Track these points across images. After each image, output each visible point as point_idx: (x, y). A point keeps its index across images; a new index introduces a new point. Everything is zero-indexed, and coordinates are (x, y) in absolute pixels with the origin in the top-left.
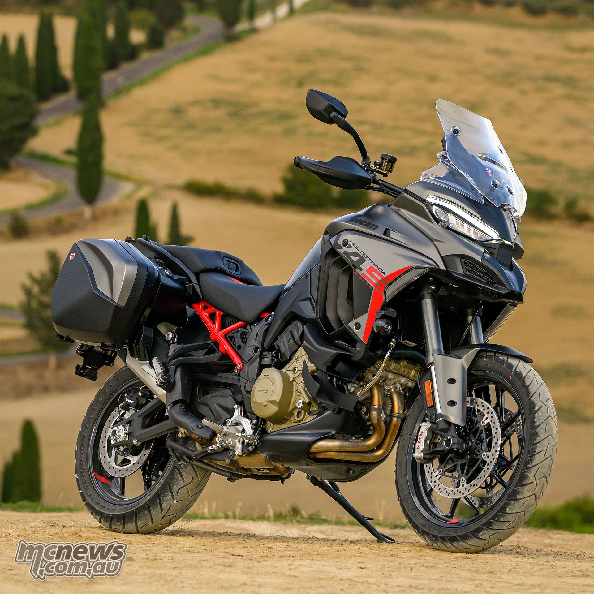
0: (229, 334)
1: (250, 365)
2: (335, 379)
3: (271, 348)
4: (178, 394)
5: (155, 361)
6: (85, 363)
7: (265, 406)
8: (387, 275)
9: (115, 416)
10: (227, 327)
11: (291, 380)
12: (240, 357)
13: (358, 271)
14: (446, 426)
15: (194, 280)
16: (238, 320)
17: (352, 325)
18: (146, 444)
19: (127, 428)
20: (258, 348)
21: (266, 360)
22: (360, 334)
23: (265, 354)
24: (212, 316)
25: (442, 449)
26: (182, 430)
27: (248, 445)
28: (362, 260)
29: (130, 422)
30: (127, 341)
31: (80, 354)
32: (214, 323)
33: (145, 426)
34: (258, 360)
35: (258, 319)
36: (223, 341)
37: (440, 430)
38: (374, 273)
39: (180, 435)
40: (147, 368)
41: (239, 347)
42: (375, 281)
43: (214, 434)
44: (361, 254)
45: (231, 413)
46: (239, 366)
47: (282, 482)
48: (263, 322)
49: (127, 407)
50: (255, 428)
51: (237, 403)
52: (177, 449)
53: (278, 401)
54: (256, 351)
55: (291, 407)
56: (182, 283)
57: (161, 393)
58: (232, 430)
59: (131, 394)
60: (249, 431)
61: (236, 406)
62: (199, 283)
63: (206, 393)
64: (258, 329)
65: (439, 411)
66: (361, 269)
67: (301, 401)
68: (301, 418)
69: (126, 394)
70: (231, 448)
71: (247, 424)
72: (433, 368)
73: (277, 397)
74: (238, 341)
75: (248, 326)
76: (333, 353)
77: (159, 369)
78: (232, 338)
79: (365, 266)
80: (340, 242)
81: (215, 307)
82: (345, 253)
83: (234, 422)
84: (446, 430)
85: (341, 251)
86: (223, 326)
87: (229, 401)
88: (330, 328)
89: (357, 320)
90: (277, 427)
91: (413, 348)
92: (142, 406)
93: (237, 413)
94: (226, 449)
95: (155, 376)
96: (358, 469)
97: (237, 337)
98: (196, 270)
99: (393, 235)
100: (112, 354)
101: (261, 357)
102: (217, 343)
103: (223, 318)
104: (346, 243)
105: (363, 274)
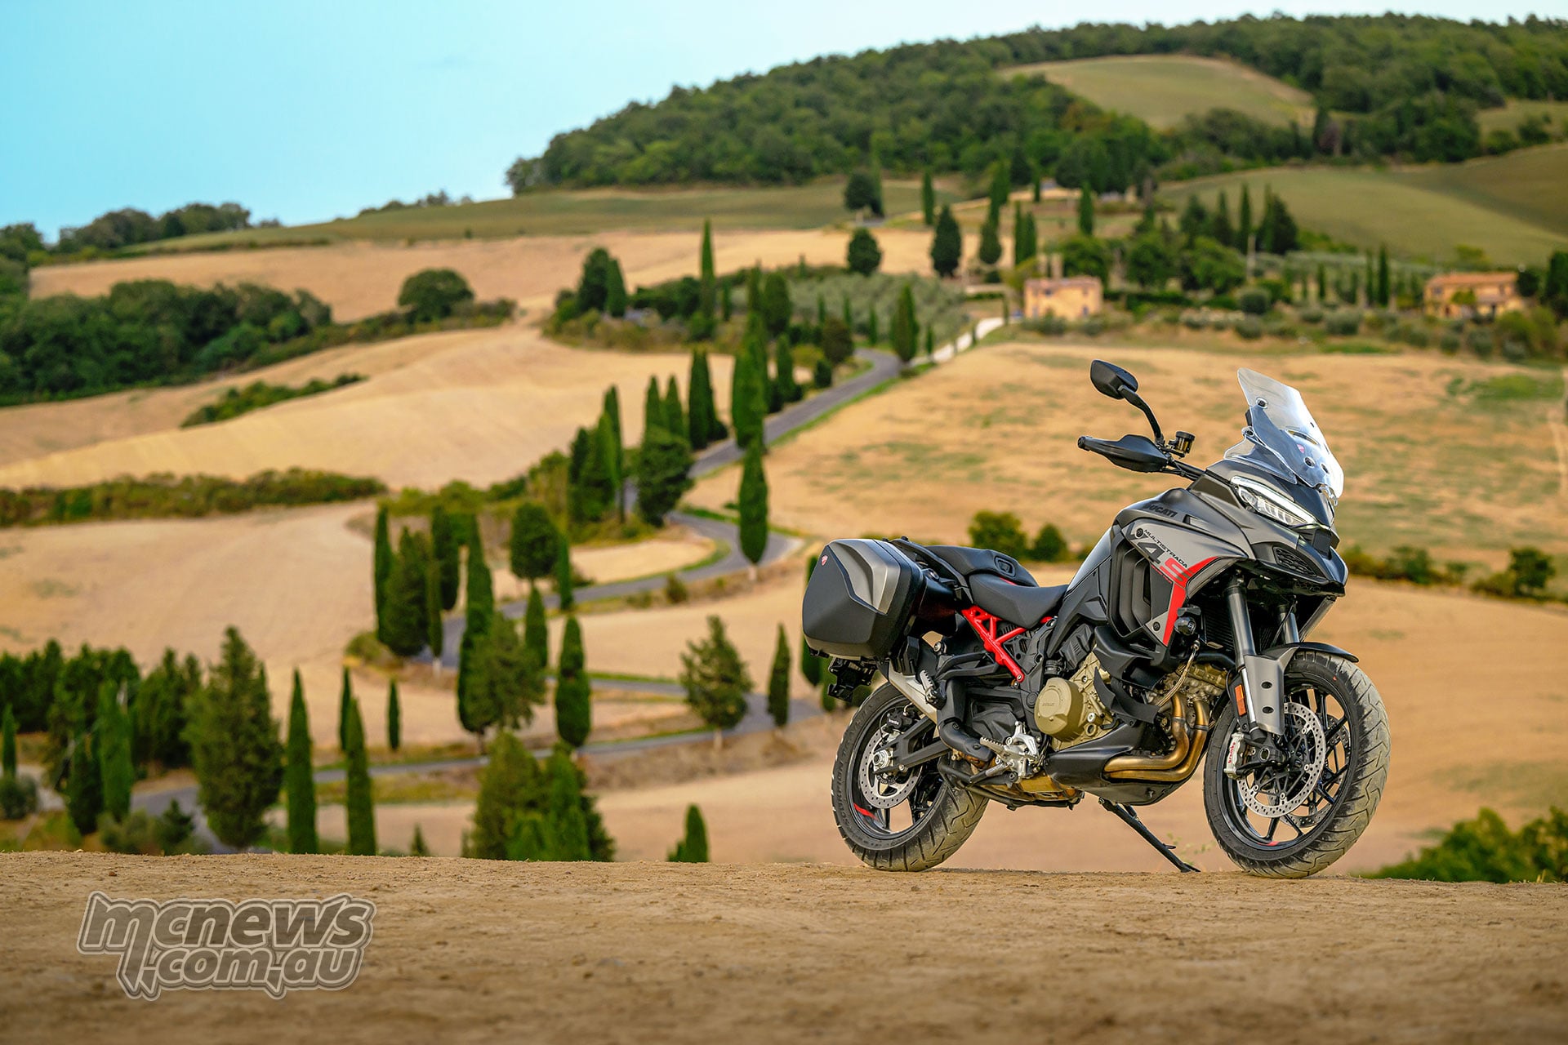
0: (1007, 643)
1: (1032, 675)
2: (1131, 687)
3: (1056, 656)
4: (950, 710)
5: (923, 675)
6: (839, 683)
7: (1052, 720)
8: (1188, 567)
9: (877, 739)
10: (1002, 635)
11: (1080, 691)
12: (1020, 667)
13: (1155, 564)
14: (1262, 736)
15: (963, 583)
16: (1017, 626)
17: (1150, 625)
18: (913, 770)
19: (892, 752)
20: (1040, 656)
21: (1050, 670)
22: (1160, 635)
23: (1049, 662)
24: (985, 623)
25: (1258, 761)
26: (956, 752)
27: (1033, 766)
28: (1160, 552)
29: (894, 746)
30: (890, 653)
31: (834, 672)
32: (988, 630)
33: (911, 750)
34: (1041, 670)
35: (1039, 625)
36: (999, 650)
37: (1255, 741)
38: (1173, 565)
39: (953, 758)
40: (913, 683)
41: (1019, 656)
42: (1175, 575)
43: (993, 755)
44: (1159, 545)
45: (1012, 730)
46: (1018, 678)
47: (1071, 808)
48: (1045, 628)
49: (890, 729)
50: (1040, 745)
51: (1018, 720)
52: (950, 774)
53: (1066, 715)
54: (1038, 661)
55: (1081, 722)
56: (951, 586)
57: (930, 710)
58: (1013, 750)
59: (895, 714)
60: (1034, 750)
61: (1017, 723)
62: (969, 587)
63: (981, 710)
64: (1039, 636)
65: (1253, 719)
66: (1159, 562)
67: (1093, 714)
68: (1092, 734)
69: (889, 715)
70: (1013, 770)
71: (1030, 743)
72: (1244, 671)
73: (1065, 710)
74: (1017, 650)
75: (1028, 632)
76: (1128, 658)
77: (928, 684)
78: (1010, 647)
79: (1163, 558)
80: (1134, 532)
81: (989, 613)
82: (1139, 544)
83: (1015, 741)
84: (1262, 741)
85: (1135, 542)
86: (998, 634)
87: (1008, 717)
88: (1125, 630)
89: (1156, 620)
90: (1065, 745)
91: (1219, 651)
92: (908, 727)
93: (1018, 730)
94: (1007, 772)
95: (924, 692)
96: (1158, 789)
97: (1016, 645)
98: (965, 572)
99: (1194, 522)
100: (868, 671)
101: (1045, 666)
102: (992, 653)
103: (998, 624)
104: (1140, 533)
105: (1161, 567)
